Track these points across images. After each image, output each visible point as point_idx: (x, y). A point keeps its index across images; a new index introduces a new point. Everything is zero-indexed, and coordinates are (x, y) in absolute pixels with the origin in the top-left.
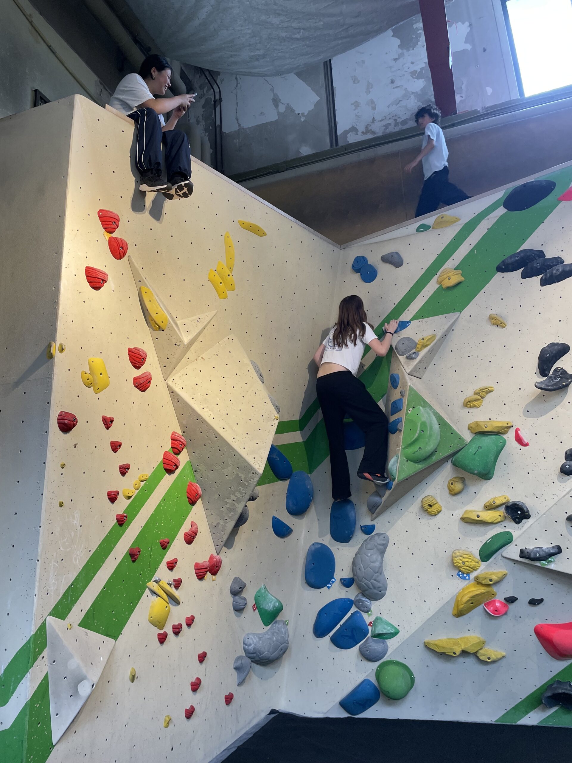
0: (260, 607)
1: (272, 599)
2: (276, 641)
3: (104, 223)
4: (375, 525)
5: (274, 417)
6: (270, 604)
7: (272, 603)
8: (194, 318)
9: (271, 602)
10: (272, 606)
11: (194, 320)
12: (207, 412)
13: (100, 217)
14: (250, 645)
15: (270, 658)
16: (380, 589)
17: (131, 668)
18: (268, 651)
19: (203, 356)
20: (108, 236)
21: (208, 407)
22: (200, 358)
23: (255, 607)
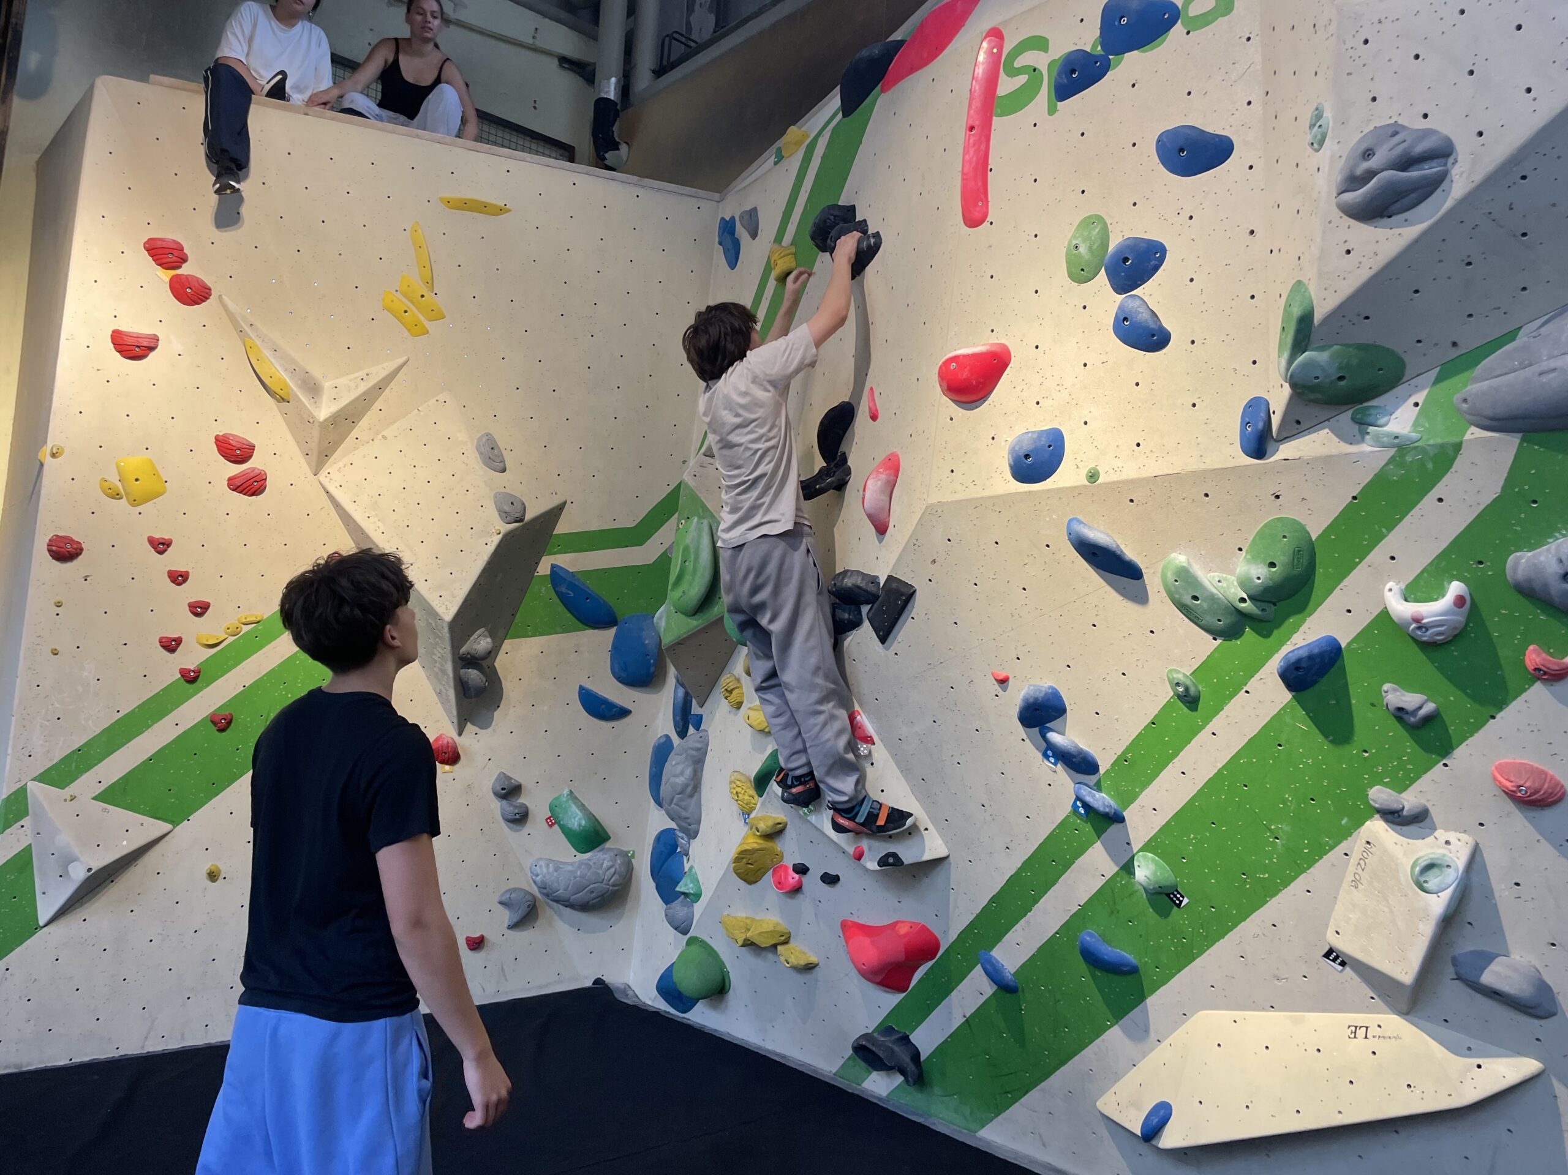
0: (560, 822)
1: (576, 813)
2: (580, 877)
3: (156, 257)
4: (702, 715)
5: (494, 531)
6: (573, 820)
7: (577, 819)
8: (356, 375)
9: (575, 818)
10: (576, 824)
11: (356, 378)
12: (375, 522)
13: (148, 250)
14: (537, 875)
15: (571, 900)
16: (688, 821)
17: (210, 864)
18: (566, 890)
19: (384, 433)
20: (165, 275)
21: (376, 515)
22: (380, 436)
23: (551, 821)
